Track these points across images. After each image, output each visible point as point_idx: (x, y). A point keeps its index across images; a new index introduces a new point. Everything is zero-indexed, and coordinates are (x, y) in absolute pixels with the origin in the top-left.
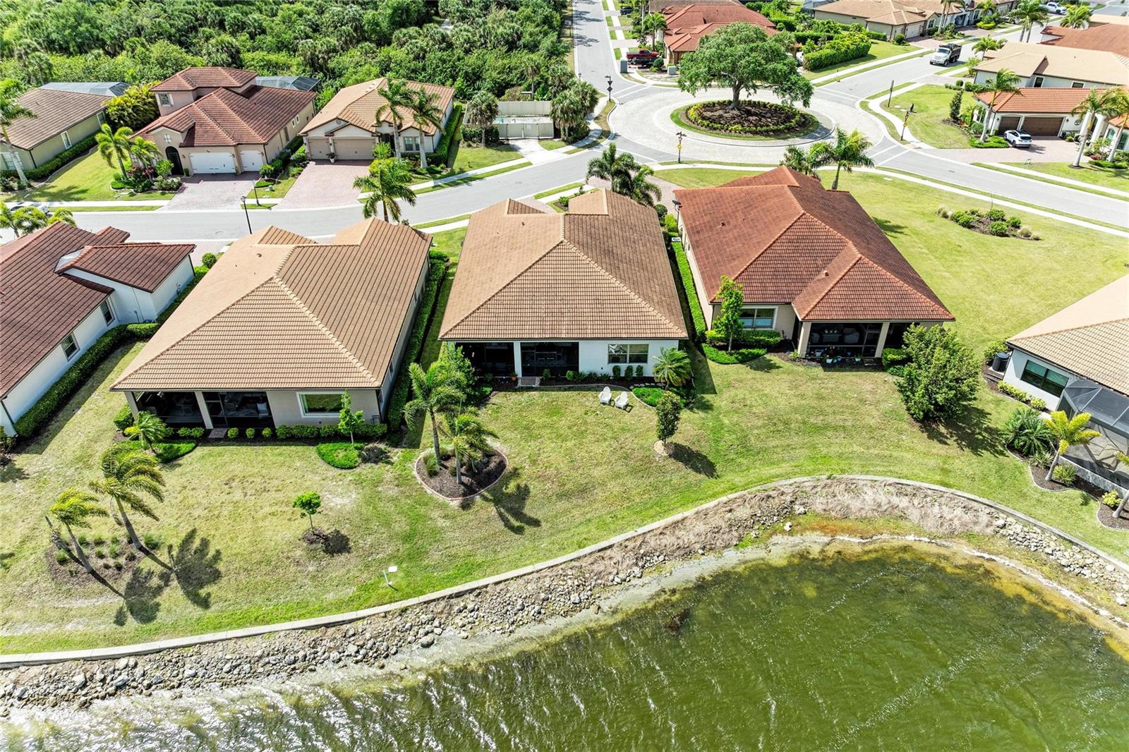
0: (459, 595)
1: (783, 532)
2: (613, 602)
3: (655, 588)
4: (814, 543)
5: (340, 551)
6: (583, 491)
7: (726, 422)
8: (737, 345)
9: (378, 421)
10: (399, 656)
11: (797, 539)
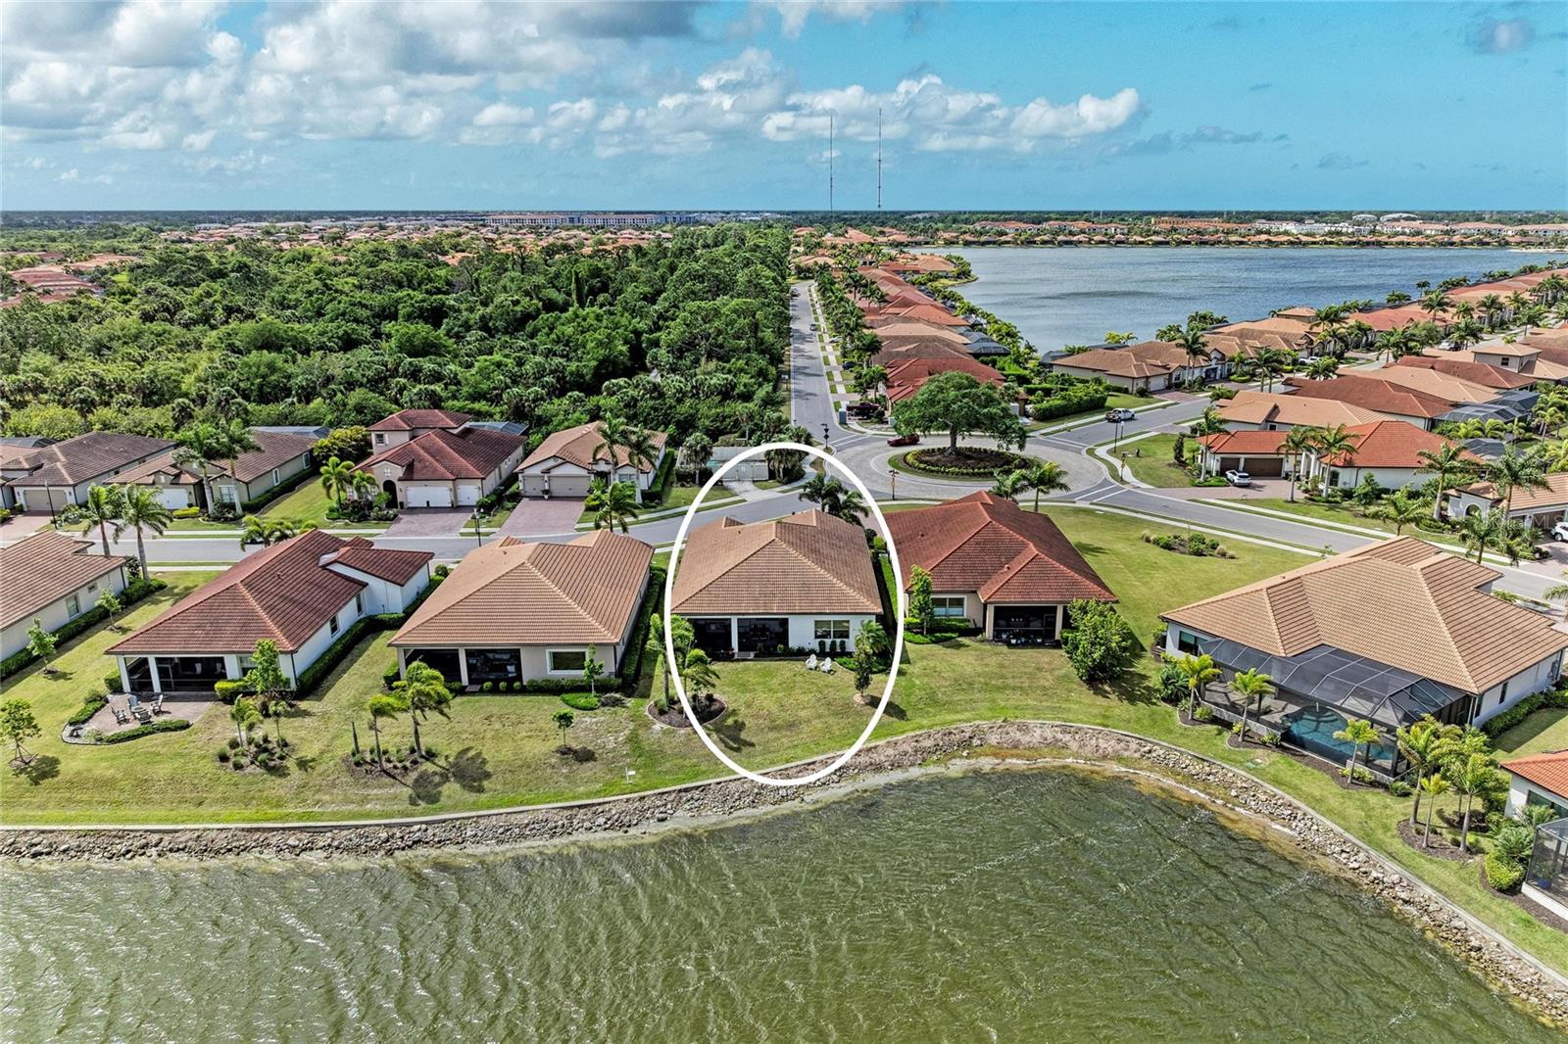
0: (686, 790)
1: (961, 757)
2: (815, 796)
3: (850, 789)
4: (986, 763)
5: (587, 760)
6: (791, 726)
7: (918, 682)
8: (931, 631)
9: (613, 677)
10: (639, 826)
11: (973, 761)
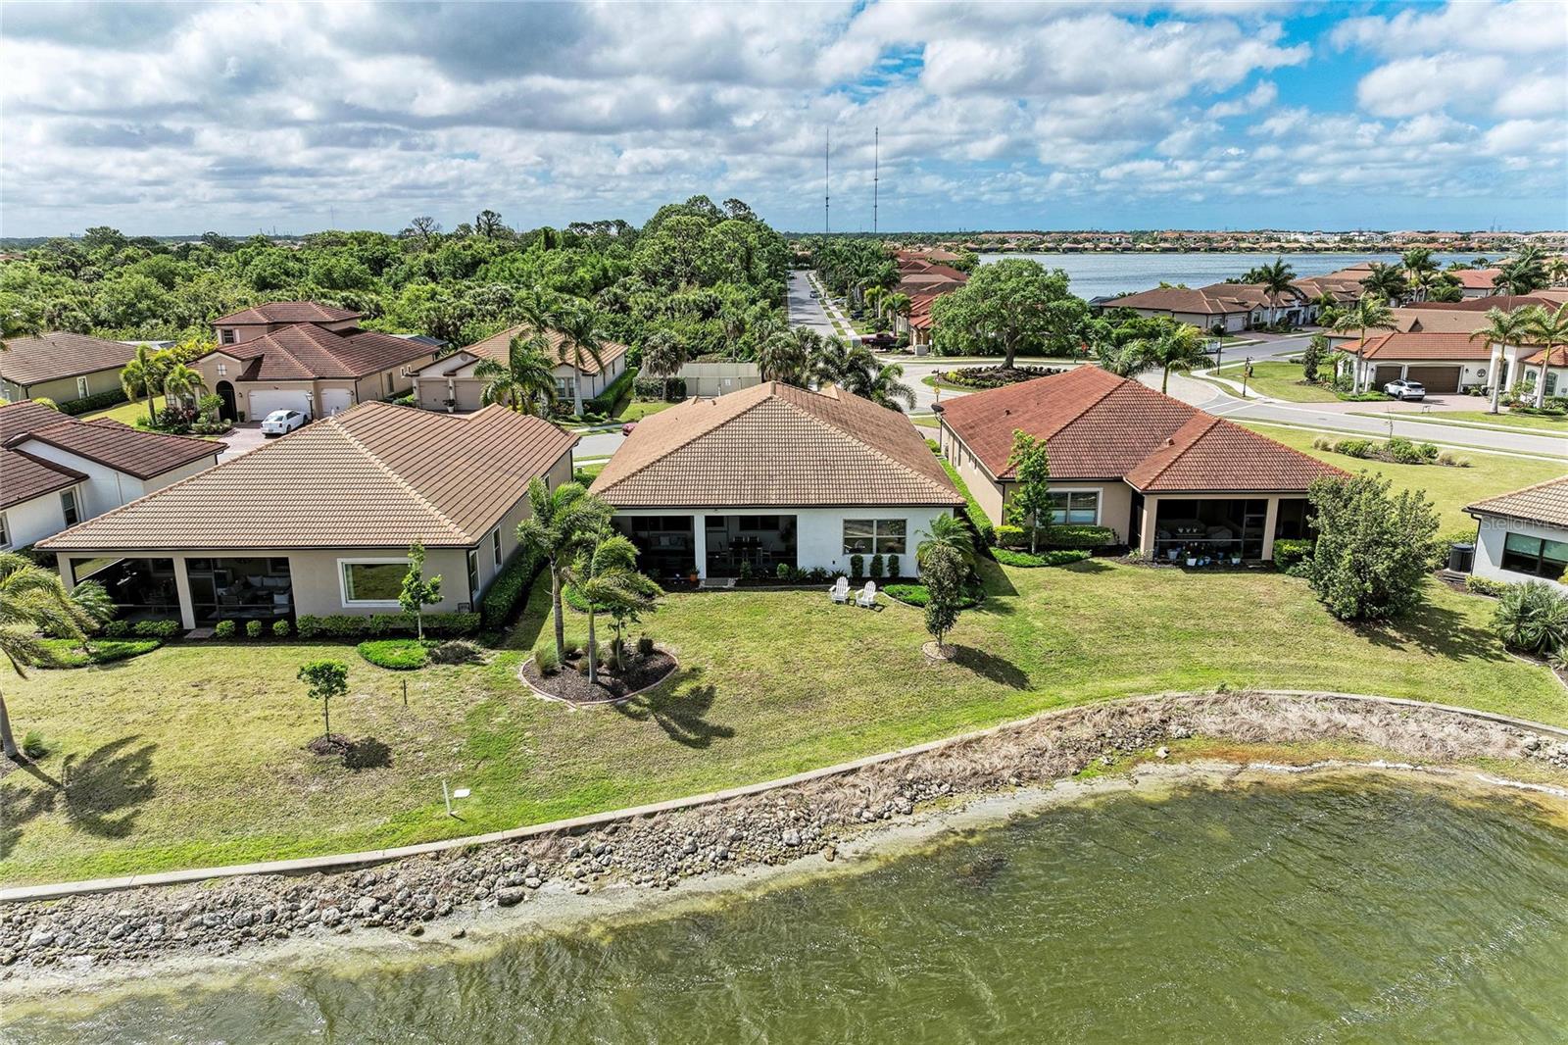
0: (577, 831)
1: (1156, 759)
2: (862, 845)
3: (935, 827)
4: (1214, 773)
5: (372, 765)
6: (806, 699)
9: (466, 612)
10: (454, 916)
11: (1182, 768)
